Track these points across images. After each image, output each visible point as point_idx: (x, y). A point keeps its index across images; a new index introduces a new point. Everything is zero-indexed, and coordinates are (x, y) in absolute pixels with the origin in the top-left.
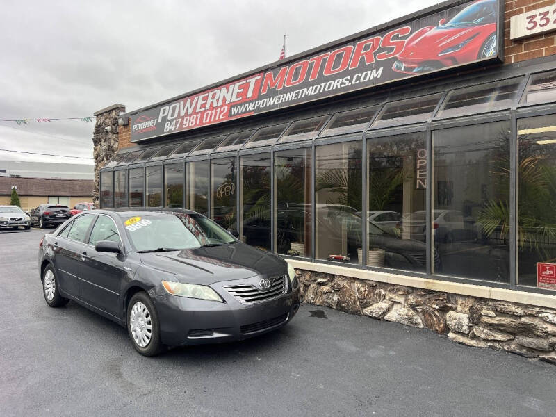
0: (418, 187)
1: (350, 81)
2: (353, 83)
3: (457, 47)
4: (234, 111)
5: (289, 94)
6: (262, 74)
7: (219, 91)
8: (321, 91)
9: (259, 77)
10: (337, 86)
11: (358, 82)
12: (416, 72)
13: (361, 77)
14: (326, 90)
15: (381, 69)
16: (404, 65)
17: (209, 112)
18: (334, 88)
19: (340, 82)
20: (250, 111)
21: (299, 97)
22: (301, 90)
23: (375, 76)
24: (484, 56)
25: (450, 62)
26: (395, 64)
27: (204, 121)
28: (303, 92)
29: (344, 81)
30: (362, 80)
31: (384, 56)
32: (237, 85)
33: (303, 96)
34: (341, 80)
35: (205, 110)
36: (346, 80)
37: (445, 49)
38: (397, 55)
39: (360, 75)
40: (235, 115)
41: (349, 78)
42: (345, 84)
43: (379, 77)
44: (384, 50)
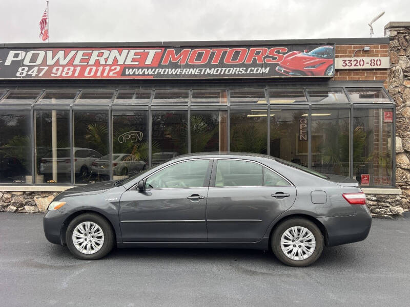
0: (301, 139)
1: (246, 71)
2: (248, 72)
3: (314, 67)
4: (129, 72)
5: (191, 69)
6: (163, 49)
7: (108, 52)
8: (222, 73)
9: (160, 51)
10: (235, 72)
11: (251, 73)
12: (291, 75)
13: (253, 70)
14: (226, 73)
15: (268, 69)
16: (283, 69)
17: (94, 68)
18: (233, 73)
19: (238, 70)
20: (148, 75)
21: (202, 73)
22: (204, 69)
23: (264, 71)
24: (327, 75)
25: (310, 73)
26: (278, 68)
27: (86, 74)
28: (205, 70)
29: (241, 70)
30: (254, 72)
31: (270, 61)
32: (132, 52)
33: (206, 73)
34: (238, 69)
35: (88, 65)
36: (243, 69)
37: (308, 66)
38: (279, 63)
39: (253, 68)
40: (129, 75)
41: (245, 69)
42: (242, 72)
43: (267, 72)
44: (270, 57)
